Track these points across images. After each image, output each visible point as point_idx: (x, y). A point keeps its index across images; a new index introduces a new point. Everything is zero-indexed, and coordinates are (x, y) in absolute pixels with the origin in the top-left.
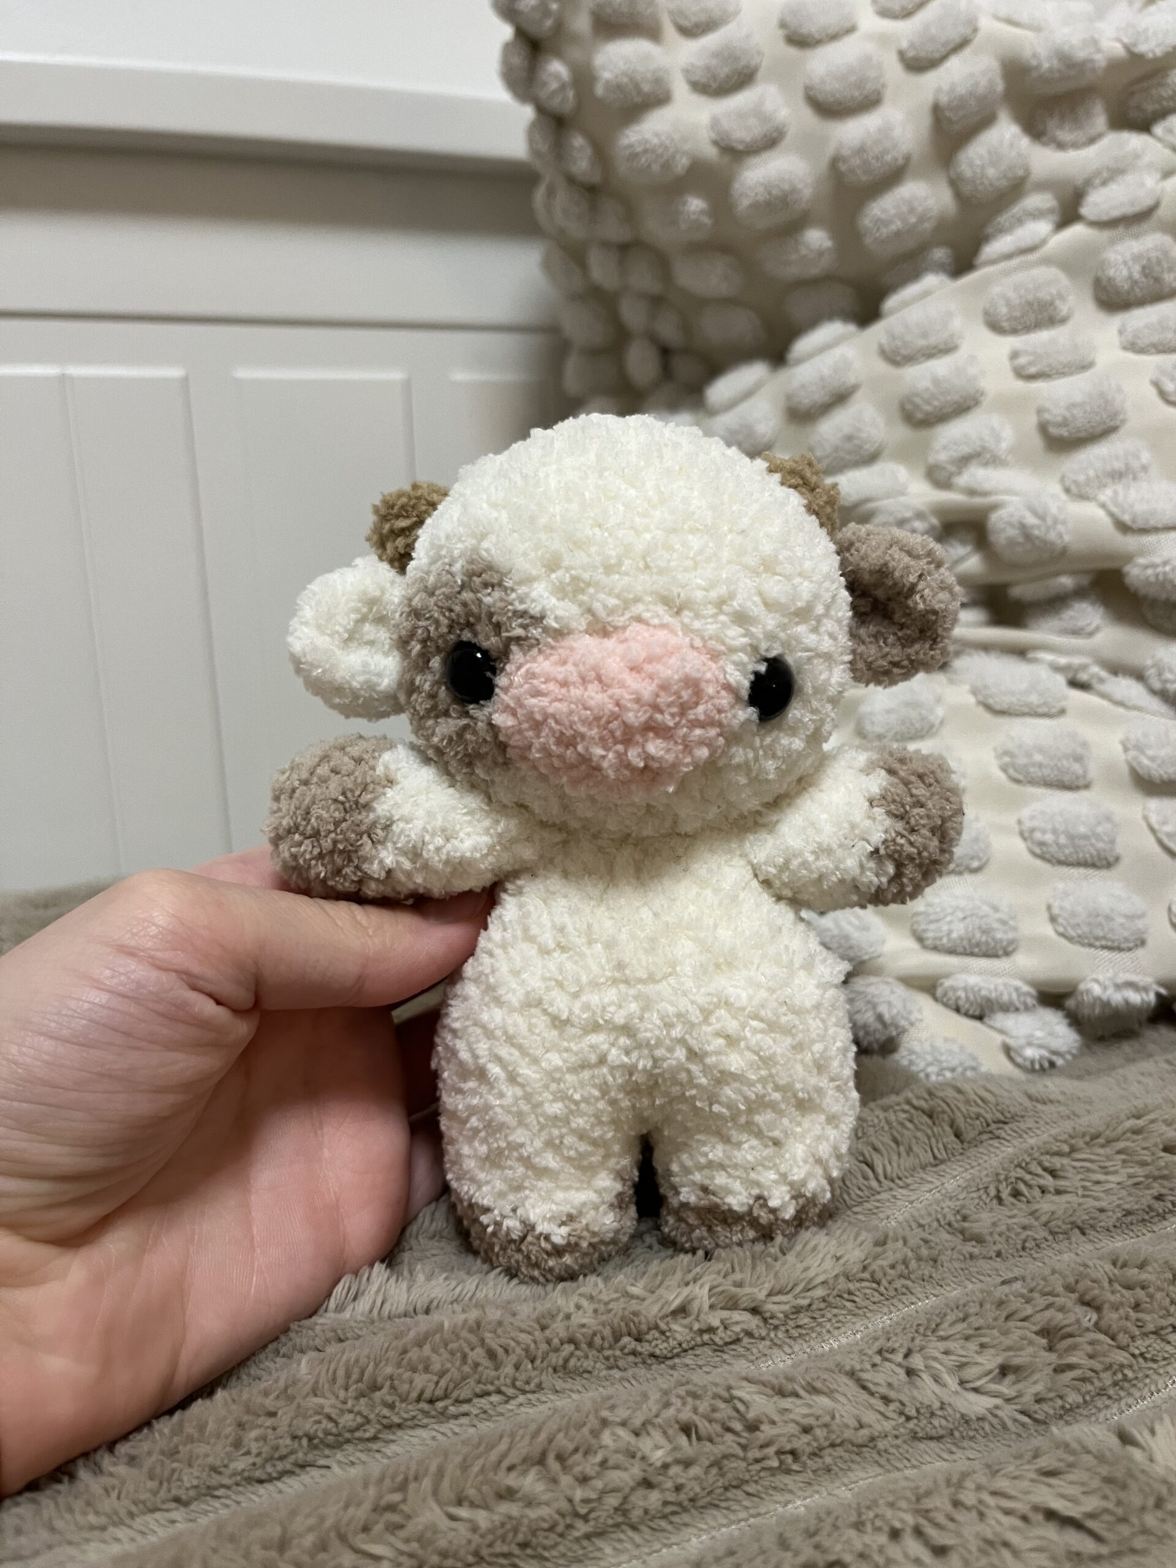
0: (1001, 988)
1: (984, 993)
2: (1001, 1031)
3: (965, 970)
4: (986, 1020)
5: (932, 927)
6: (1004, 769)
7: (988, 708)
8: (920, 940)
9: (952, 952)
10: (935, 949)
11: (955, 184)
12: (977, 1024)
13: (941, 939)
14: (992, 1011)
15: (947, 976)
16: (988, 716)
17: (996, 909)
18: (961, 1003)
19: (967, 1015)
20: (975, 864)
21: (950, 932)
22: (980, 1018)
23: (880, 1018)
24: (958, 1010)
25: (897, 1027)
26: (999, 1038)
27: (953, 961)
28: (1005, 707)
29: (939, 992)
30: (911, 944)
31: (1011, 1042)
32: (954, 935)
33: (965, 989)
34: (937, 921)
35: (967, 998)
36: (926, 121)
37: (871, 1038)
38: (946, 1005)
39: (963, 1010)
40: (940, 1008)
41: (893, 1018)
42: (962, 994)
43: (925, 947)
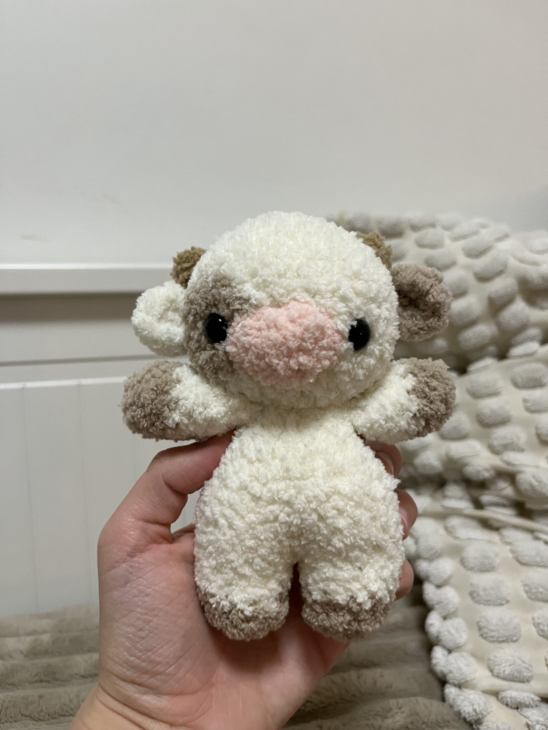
0: (526, 698)
1: (518, 700)
2: (525, 717)
3: (510, 689)
4: (519, 710)
5: (497, 667)
6: (527, 592)
7: (518, 561)
8: (491, 671)
9: (504, 679)
10: (498, 677)
11: (499, 325)
12: (515, 711)
13: (500, 673)
14: (522, 707)
15: (504, 691)
16: (517, 564)
17: (524, 662)
18: (509, 703)
19: (511, 707)
20: (515, 639)
21: (504, 671)
22: (517, 708)
23: (475, 710)
24: (507, 705)
25: (482, 714)
26: (525, 720)
27: (505, 684)
28: (525, 561)
29: (500, 697)
30: (488, 673)
31: (530, 723)
32: (506, 673)
33: (511, 698)
34: (499, 665)
35: (511, 701)
36: (485, 302)
37: (471, 718)
38: (502, 703)
39: (510, 706)
40: (500, 704)
41: (480, 711)
42: (509, 700)
43: (493, 675)
